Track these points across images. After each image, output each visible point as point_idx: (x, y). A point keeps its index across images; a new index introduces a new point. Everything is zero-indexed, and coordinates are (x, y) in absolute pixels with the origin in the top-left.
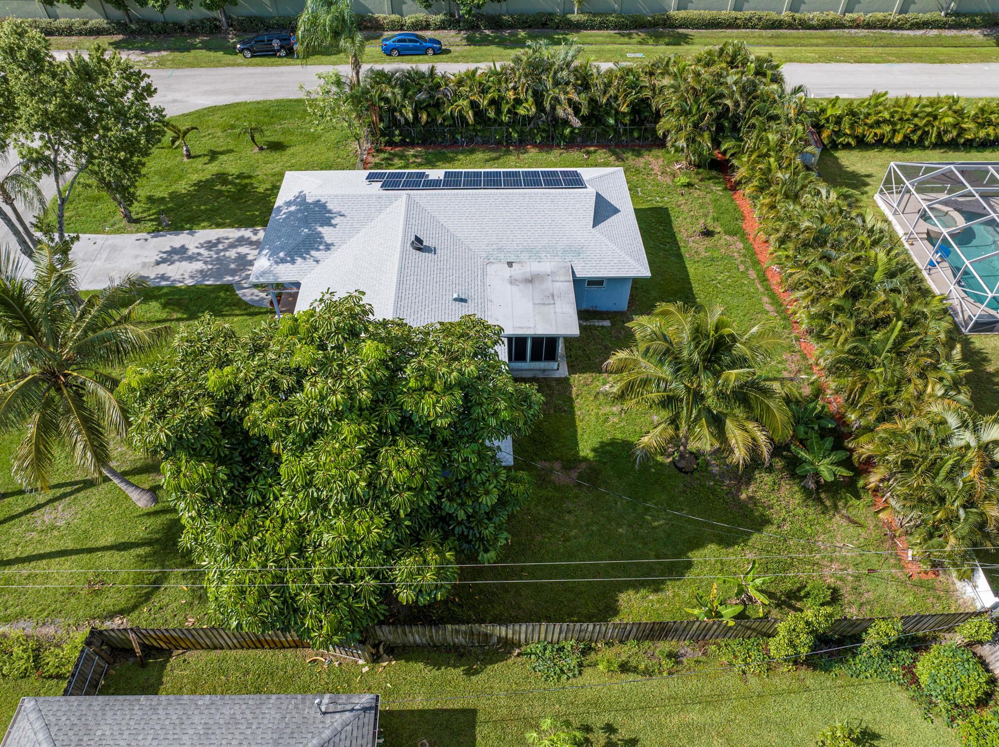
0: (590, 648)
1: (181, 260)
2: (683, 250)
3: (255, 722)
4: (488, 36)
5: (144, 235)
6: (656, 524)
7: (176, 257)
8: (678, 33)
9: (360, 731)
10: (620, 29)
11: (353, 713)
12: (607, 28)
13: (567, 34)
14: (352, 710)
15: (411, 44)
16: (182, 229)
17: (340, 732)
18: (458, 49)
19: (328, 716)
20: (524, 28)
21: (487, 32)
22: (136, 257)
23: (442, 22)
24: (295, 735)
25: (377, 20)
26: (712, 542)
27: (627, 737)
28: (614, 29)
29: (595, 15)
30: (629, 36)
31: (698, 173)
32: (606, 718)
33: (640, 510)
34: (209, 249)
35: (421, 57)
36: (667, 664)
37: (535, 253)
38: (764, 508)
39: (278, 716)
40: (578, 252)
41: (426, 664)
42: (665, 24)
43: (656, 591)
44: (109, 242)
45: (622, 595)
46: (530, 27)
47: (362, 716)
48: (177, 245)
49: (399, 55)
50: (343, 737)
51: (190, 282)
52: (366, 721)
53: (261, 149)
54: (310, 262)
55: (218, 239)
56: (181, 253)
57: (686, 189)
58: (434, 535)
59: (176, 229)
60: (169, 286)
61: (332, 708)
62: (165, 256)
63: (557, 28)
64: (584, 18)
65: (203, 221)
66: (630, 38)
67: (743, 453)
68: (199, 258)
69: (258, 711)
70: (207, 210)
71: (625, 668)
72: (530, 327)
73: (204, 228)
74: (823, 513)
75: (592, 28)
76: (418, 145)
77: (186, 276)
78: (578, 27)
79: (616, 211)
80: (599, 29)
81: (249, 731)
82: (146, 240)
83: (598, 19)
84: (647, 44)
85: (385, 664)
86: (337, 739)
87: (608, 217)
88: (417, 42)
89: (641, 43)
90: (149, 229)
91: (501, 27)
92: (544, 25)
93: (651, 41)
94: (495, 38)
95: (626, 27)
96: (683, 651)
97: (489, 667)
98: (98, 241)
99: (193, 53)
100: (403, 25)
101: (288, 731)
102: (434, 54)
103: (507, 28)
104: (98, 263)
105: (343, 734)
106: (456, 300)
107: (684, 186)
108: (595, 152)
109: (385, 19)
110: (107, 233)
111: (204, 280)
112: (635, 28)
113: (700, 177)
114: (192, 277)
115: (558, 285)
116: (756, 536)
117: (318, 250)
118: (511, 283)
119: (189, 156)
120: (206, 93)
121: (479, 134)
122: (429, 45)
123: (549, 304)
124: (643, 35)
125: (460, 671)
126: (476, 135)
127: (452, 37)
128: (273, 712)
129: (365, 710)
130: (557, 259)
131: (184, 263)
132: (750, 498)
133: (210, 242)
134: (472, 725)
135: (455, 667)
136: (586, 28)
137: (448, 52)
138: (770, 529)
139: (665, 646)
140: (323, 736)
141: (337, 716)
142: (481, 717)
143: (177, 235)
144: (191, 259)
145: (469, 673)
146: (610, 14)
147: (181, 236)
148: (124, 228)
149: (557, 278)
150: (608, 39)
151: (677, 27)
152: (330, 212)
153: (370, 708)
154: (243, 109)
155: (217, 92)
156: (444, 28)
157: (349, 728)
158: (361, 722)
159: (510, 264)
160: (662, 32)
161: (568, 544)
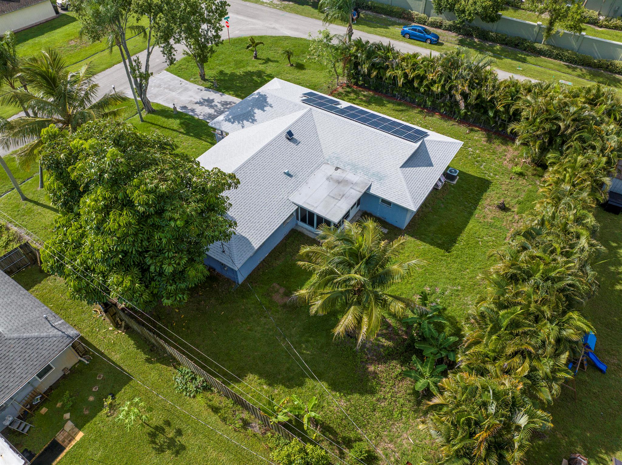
0: (210, 389)
1: (207, 106)
2: (477, 211)
3: (28, 311)
4: (475, 42)
5: (203, 88)
6: (305, 352)
7: (206, 103)
8: (614, 77)
9: (58, 344)
10: (570, 63)
11: (63, 334)
12: (561, 59)
13: (528, 56)
14: (63, 332)
15: (418, 33)
16: (220, 91)
17: (50, 338)
18: (449, 45)
19: (53, 328)
20: (501, 44)
21: (476, 40)
22: (191, 97)
23: (450, 26)
24: (34, 327)
25: (411, 15)
26: (327, 382)
27: (183, 443)
28: (566, 62)
29: (555, 48)
30: (574, 69)
31: (535, 170)
32: (183, 426)
33: (303, 339)
34: (223, 105)
35: (422, 43)
36: (239, 424)
37: (355, 168)
38: (377, 383)
39: (38, 315)
40: (380, 178)
41: (135, 344)
42: (607, 68)
43: (270, 385)
44: (187, 86)
45: (251, 375)
46: (506, 44)
47: (65, 338)
48: (211, 98)
49: (409, 38)
50: (49, 340)
51: (201, 117)
52: (65, 341)
53: (292, 65)
54: (240, 125)
55: (230, 102)
56: (209, 102)
57: (517, 176)
58: (136, 270)
59: (217, 90)
60: (191, 116)
61: (57, 327)
62: (202, 101)
63: (525, 50)
64: (546, 48)
65: (232, 91)
66: (574, 71)
67: (341, 330)
68: (215, 108)
69: (34, 309)
70: (239, 86)
71: (216, 410)
72: (313, 206)
73: (230, 94)
74: (415, 411)
75: (550, 57)
76: (372, 91)
77: (202, 114)
78: (539, 53)
79: (431, 165)
80: (555, 58)
81: (21, 314)
82: (201, 90)
83: (555, 52)
84: (584, 78)
85: (120, 332)
86: (45, 340)
87: (419, 166)
88: (422, 33)
89: (579, 76)
90: (207, 86)
91: (486, 39)
92: (516, 46)
93: (588, 77)
94: (479, 45)
95: (576, 63)
96: (253, 425)
97: (159, 364)
98: (183, 84)
99: (305, 7)
100: (425, 22)
101: (34, 323)
102: (430, 43)
103: (490, 41)
104: (174, 93)
105: (51, 339)
106: (285, 173)
107: (517, 174)
108: (476, 131)
109: (417, 15)
110: (191, 82)
111: (207, 119)
112: (583, 65)
113: (535, 172)
114: (204, 115)
115: (352, 191)
116: (356, 396)
117: (248, 121)
118: (328, 179)
119: (256, 57)
120: (292, 29)
121: (409, 95)
122: (429, 36)
123: (337, 199)
124: (584, 71)
125: (144, 356)
126: (407, 96)
127: (452, 37)
128: (38, 312)
129: (68, 336)
130: (366, 177)
131: (207, 108)
132: (375, 373)
133: (226, 102)
134: (126, 383)
135: (145, 353)
136: (545, 55)
137: (442, 44)
138: (371, 399)
139: (246, 415)
140: (42, 334)
141: (56, 331)
142: (131, 383)
143: (216, 93)
144: (211, 107)
145: (148, 361)
146: (567, 50)
147: (217, 94)
148: (198, 81)
149: (355, 188)
150: (557, 67)
151: (616, 73)
152: (266, 102)
153: (71, 337)
154: (302, 42)
155: (297, 30)
156: (450, 30)
157: (55, 339)
158: (62, 340)
159: (337, 168)
160: (602, 73)
161: (250, 332)
